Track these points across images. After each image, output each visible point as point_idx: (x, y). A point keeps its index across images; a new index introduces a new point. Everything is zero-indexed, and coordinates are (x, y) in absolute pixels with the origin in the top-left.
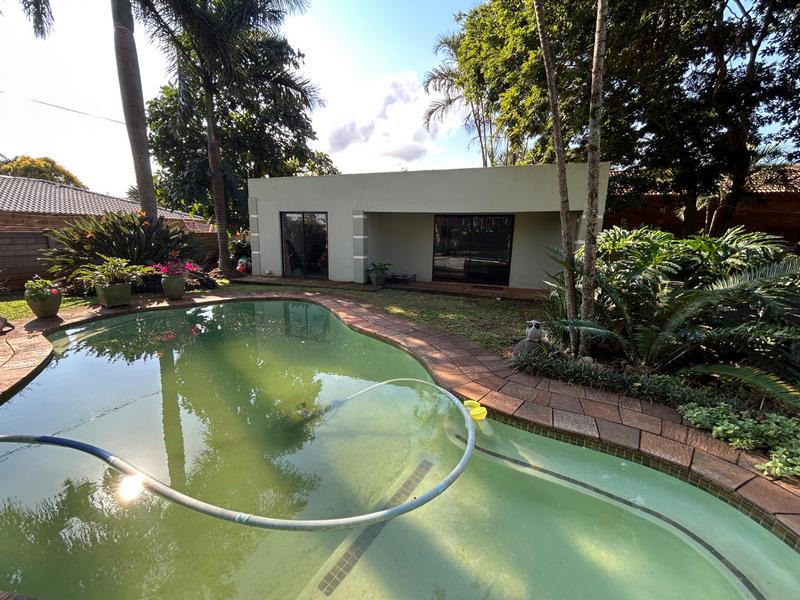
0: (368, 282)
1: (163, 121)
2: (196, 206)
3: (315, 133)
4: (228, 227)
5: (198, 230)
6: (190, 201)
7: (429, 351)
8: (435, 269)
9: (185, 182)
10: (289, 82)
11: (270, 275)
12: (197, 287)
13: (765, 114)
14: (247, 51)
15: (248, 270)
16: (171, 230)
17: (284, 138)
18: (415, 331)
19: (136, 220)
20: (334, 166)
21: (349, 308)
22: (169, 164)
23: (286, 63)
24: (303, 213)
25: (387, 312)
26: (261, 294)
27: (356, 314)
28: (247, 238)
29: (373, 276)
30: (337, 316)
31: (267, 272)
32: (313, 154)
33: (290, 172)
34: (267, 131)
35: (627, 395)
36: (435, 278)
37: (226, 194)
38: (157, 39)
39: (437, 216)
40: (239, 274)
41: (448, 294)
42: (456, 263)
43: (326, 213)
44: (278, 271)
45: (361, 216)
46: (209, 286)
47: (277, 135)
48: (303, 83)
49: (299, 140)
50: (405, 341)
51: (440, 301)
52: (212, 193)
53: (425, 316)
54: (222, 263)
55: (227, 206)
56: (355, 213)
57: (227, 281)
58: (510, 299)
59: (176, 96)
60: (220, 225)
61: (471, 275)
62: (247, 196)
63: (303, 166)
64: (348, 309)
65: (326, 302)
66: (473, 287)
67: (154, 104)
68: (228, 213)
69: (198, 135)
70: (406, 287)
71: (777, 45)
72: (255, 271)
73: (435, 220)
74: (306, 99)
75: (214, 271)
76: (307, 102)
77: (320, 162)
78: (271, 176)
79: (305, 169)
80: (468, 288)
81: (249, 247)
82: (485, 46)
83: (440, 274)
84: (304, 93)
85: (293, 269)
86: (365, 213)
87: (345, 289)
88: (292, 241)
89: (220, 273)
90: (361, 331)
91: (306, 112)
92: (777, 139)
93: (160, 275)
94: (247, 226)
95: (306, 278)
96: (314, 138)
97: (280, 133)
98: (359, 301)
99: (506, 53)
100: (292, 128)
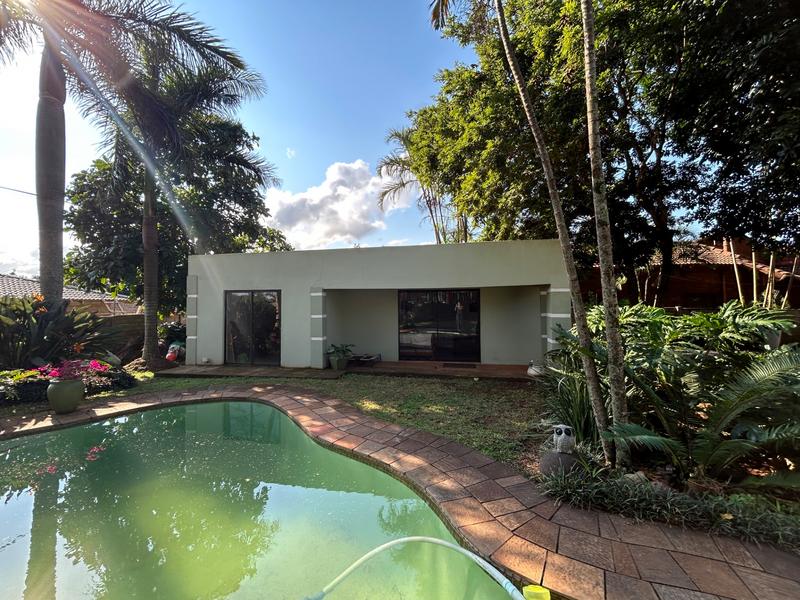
0: (328, 366)
1: (89, 194)
2: (121, 286)
3: (268, 210)
4: (159, 308)
5: (122, 311)
6: (114, 280)
7: (433, 475)
8: (401, 347)
9: (108, 259)
10: (242, 161)
11: (209, 364)
12: (106, 388)
13: (673, 201)
14: (198, 130)
15: (180, 358)
16: (77, 318)
17: (233, 214)
18: (405, 440)
19: (28, 306)
20: (287, 242)
21: (311, 408)
22: (92, 239)
23: (240, 145)
24: (253, 292)
25: (359, 411)
26: (194, 394)
27: (322, 418)
28: (183, 319)
29: (334, 359)
30: (298, 424)
31: (205, 360)
32: (265, 230)
33: (239, 248)
34: (215, 207)
35: (720, 535)
36: (402, 356)
37: (160, 271)
38: (93, 114)
39: (400, 291)
40: (169, 364)
41: (420, 376)
42: (422, 339)
43: (279, 292)
44: (218, 357)
45: (320, 294)
46: (124, 385)
47: (226, 212)
48: (257, 163)
49: (251, 217)
50: (397, 460)
51: (417, 388)
52: (142, 270)
53: (405, 410)
54: (148, 351)
55: (160, 285)
56: (313, 290)
57: (150, 375)
58: (488, 379)
59: (109, 169)
60: (149, 307)
61: (440, 351)
62: (187, 274)
63: (252, 242)
64: (310, 410)
65: (280, 400)
66: (445, 365)
67: (81, 177)
68: (161, 292)
69: (134, 210)
70: (372, 370)
71: (670, 149)
72: (189, 359)
73: (399, 296)
74: (260, 177)
75: (135, 361)
76: (260, 181)
77: (272, 238)
78: (217, 252)
79: (255, 245)
80: (439, 367)
81: (184, 330)
82: (437, 137)
83: (407, 353)
84: (257, 171)
85: (236, 354)
86: (324, 291)
87: (301, 380)
88: (236, 321)
89: (143, 364)
90: (332, 447)
91: (259, 189)
92: (687, 221)
93: (47, 382)
94: (183, 307)
95: (253, 365)
96: (267, 215)
97: (229, 209)
98: (322, 396)
99: (463, 142)
100: (243, 204)
